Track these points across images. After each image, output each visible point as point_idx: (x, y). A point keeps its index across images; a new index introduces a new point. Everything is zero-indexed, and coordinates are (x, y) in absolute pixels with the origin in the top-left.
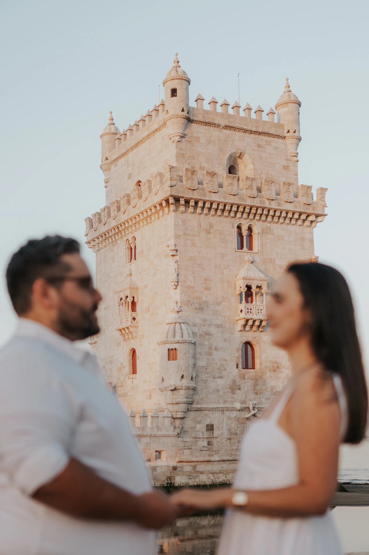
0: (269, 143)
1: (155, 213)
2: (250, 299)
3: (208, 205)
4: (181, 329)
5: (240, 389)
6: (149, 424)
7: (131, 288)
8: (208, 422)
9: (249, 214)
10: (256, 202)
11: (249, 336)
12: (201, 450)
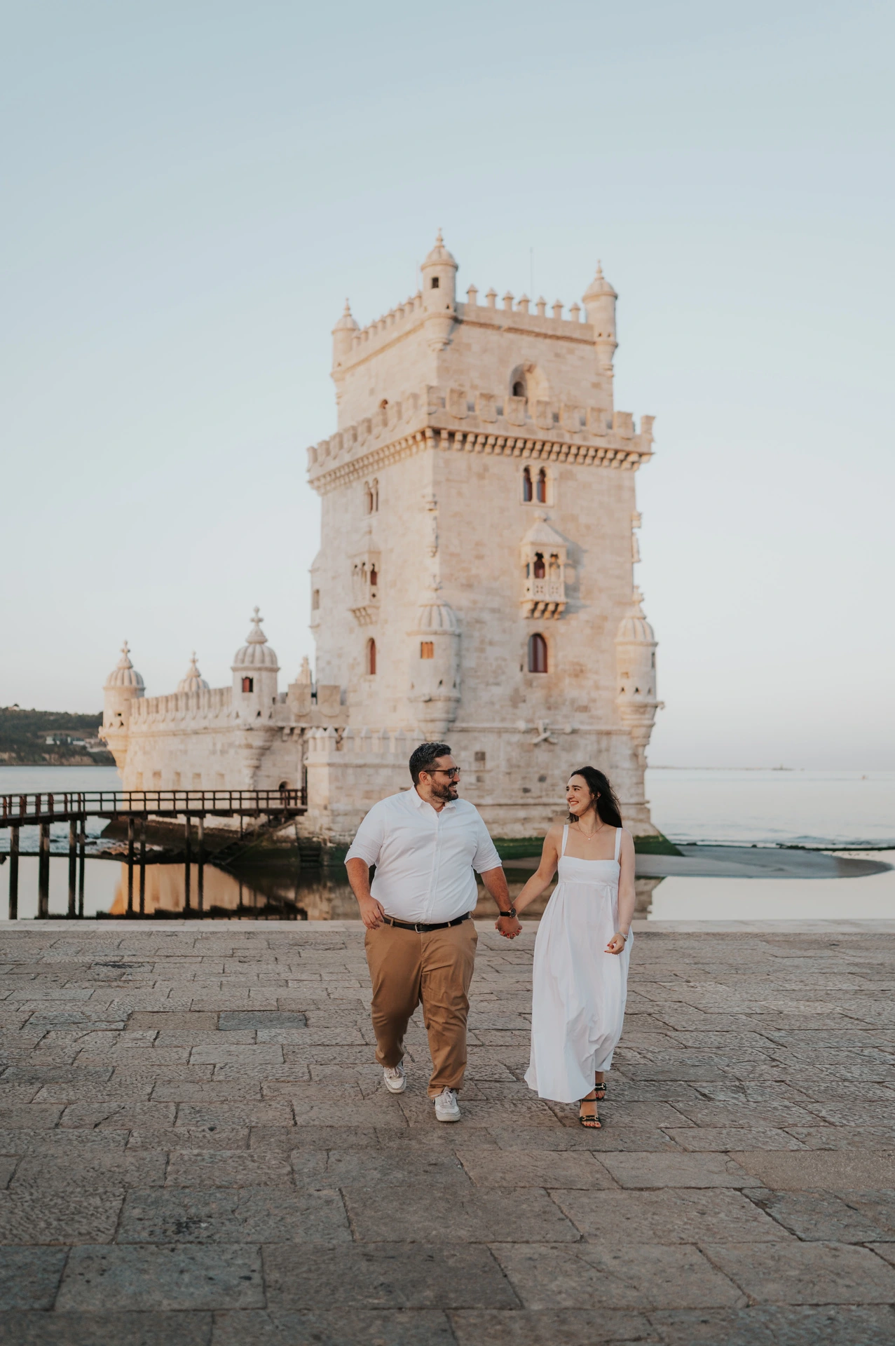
0: (571, 352)
1: (406, 448)
2: (541, 572)
3: (481, 440)
4: (440, 614)
5: (524, 701)
6: (392, 749)
7: (371, 552)
8: (477, 748)
9: (541, 451)
10: (551, 436)
11: (540, 626)
12: (466, 789)
